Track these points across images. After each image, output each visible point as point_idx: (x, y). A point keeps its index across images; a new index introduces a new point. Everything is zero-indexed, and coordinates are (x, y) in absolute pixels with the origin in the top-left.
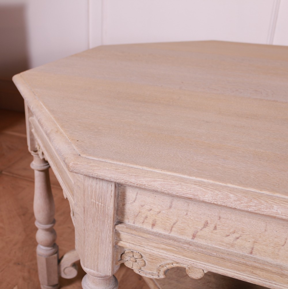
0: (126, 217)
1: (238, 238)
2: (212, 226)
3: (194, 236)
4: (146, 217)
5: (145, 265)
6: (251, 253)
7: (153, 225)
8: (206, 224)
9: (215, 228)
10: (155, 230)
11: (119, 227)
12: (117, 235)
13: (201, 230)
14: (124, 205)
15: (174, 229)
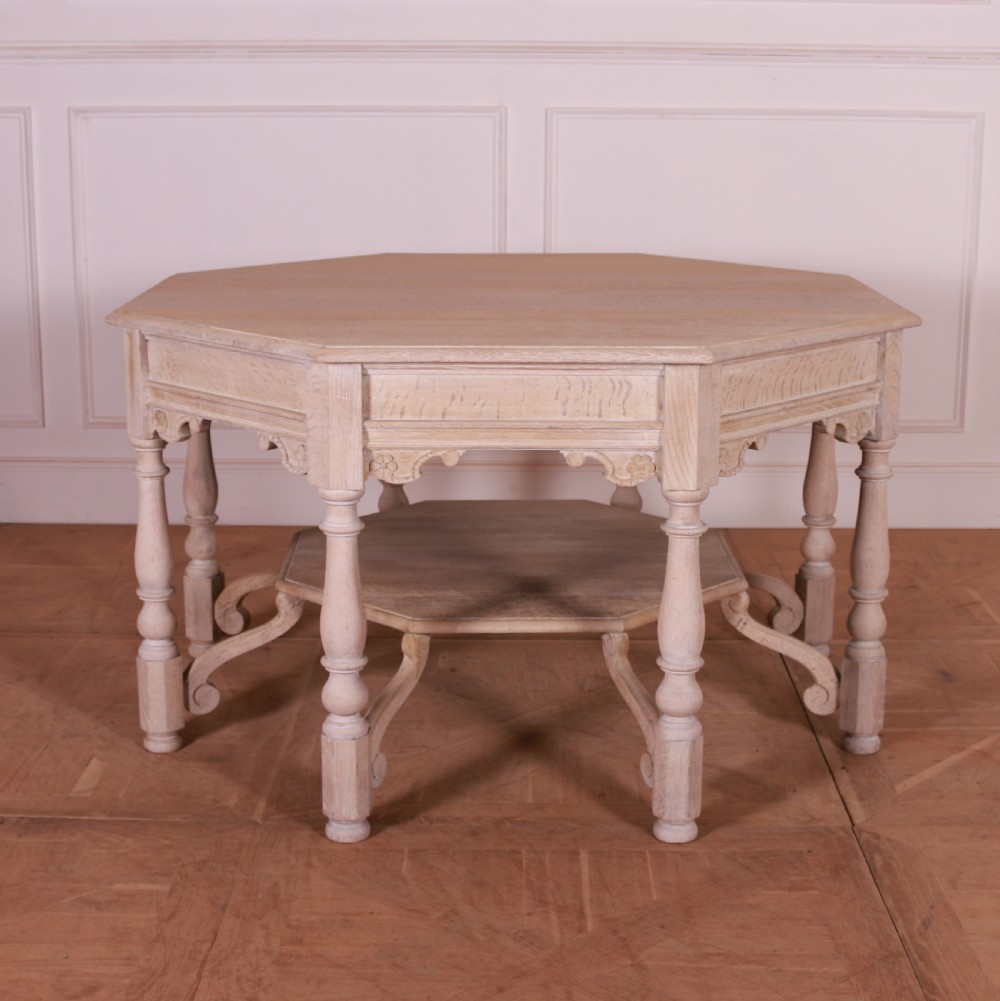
0: (372, 411)
1: (484, 404)
2: (458, 398)
3: (444, 414)
4: (394, 406)
5: (397, 468)
6: (498, 417)
7: (402, 414)
8: (453, 398)
9: (462, 399)
10: (405, 418)
11: (366, 424)
12: (365, 433)
13: (450, 405)
14: (369, 398)
15: (424, 412)
